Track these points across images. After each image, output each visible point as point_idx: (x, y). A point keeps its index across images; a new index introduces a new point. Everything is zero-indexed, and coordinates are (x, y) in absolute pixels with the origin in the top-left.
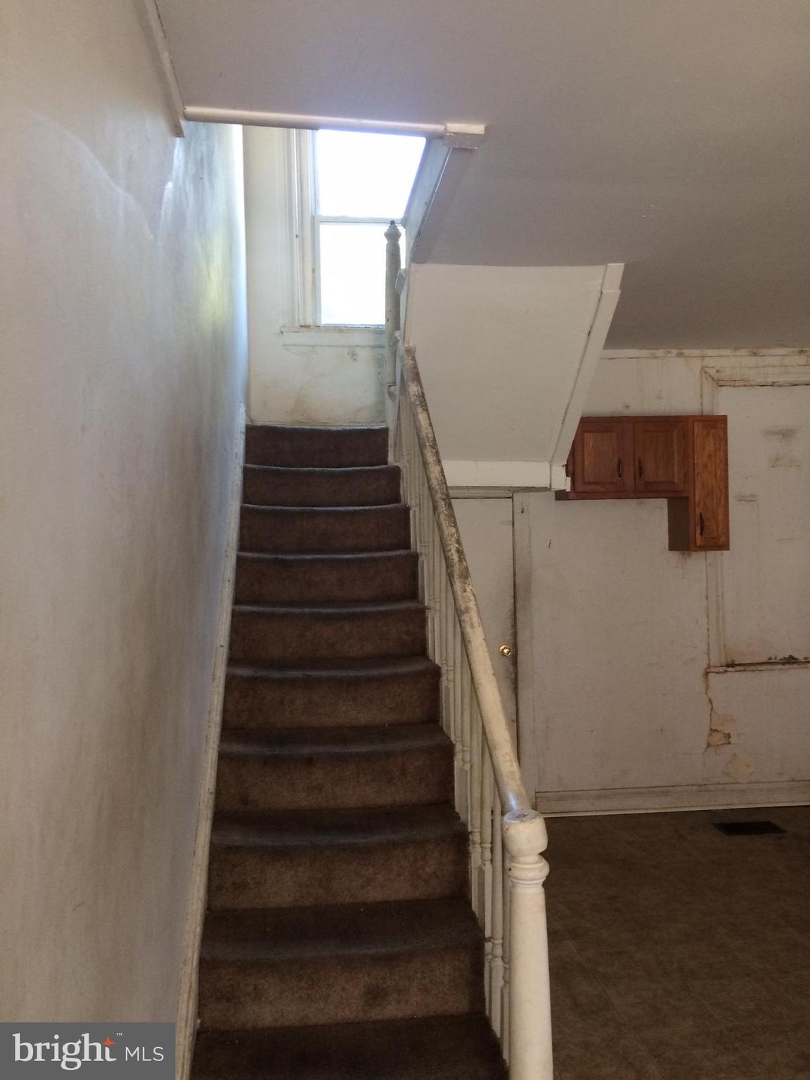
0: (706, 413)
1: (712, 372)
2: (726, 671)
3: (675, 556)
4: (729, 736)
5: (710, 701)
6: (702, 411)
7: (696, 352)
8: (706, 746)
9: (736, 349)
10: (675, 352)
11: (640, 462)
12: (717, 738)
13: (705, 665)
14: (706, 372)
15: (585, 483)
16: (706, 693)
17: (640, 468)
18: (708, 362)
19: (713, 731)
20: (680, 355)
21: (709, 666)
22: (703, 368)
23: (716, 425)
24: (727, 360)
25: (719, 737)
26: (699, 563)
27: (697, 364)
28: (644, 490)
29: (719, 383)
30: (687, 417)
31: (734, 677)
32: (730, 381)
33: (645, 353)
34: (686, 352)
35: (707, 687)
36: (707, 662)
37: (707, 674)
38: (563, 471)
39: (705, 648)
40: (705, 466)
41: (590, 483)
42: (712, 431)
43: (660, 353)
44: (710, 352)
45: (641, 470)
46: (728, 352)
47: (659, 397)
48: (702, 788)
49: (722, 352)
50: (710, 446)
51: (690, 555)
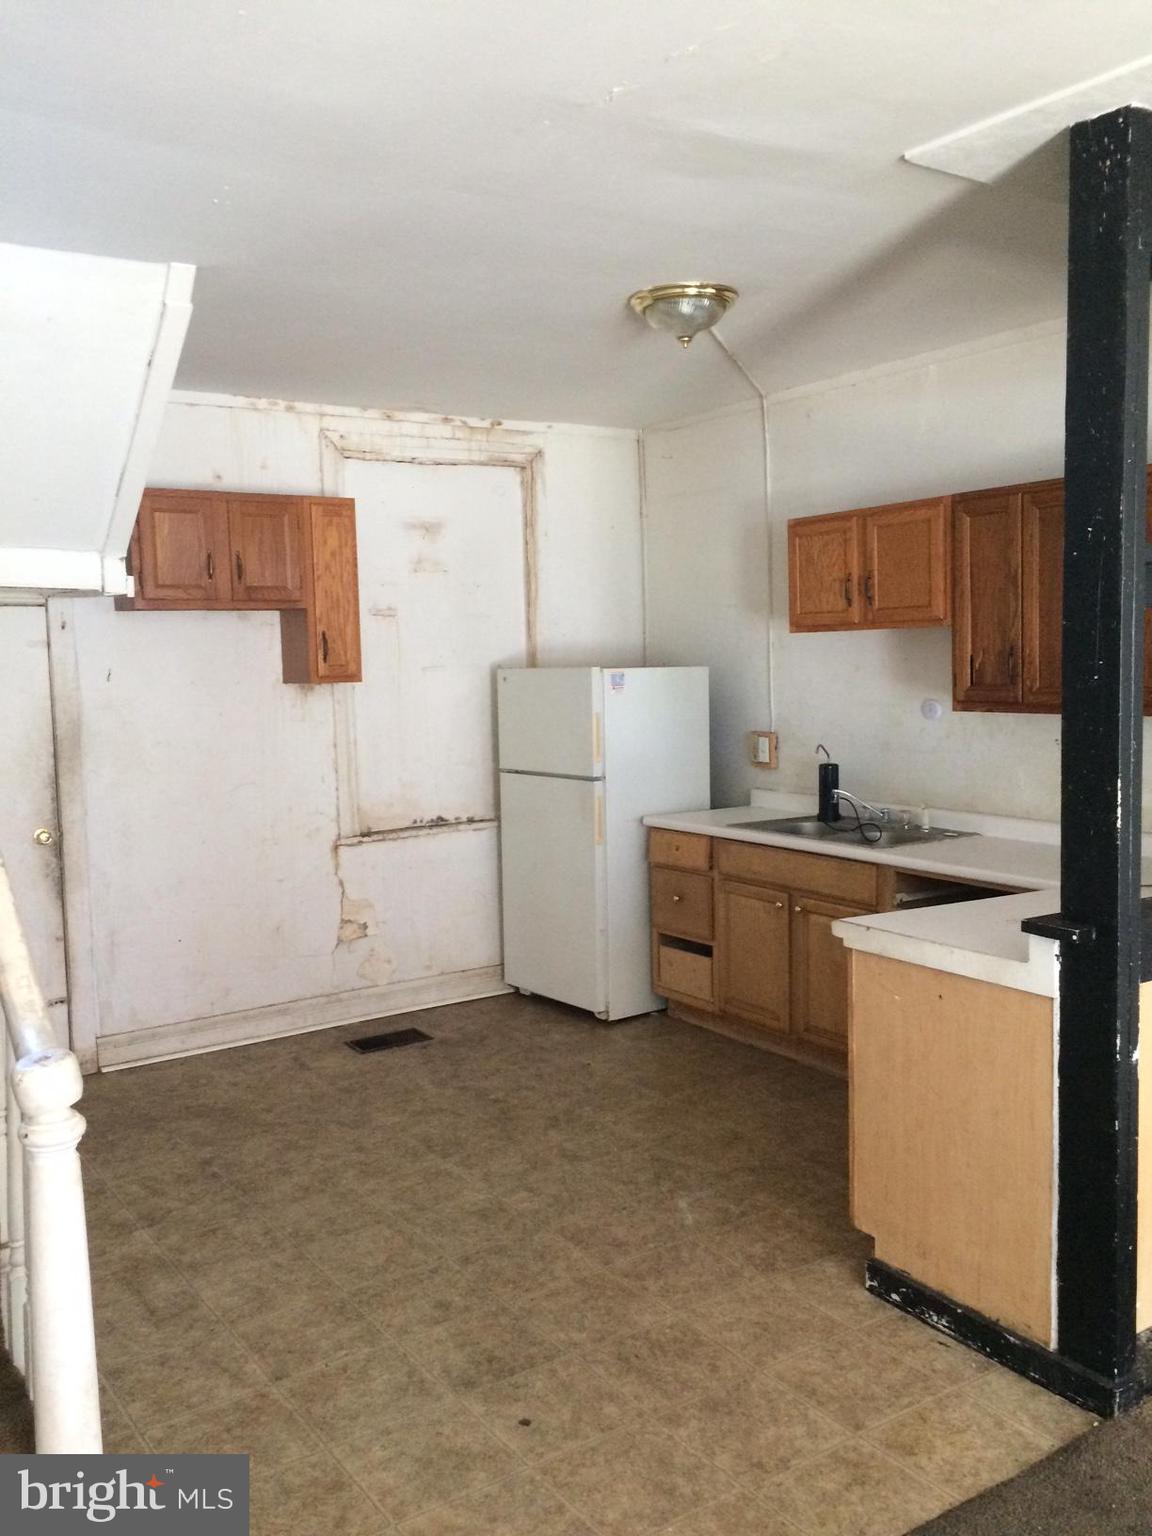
0: (329, 493)
1: (335, 437)
2: (361, 842)
3: (291, 690)
4: (365, 926)
5: (341, 883)
6: (322, 491)
7: (310, 407)
8: (335, 942)
9: (365, 408)
10: (282, 404)
11: (238, 557)
12: (349, 930)
13: (334, 838)
14: (326, 437)
15: (158, 586)
16: (336, 874)
17: (239, 567)
18: (328, 422)
19: (345, 922)
20: (290, 409)
21: (339, 837)
22: (321, 430)
23: (340, 510)
24: (358, 424)
25: (353, 929)
26: (323, 699)
27: (313, 425)
28: (246, 598)
29: (345, 454)
30: (302, 498)
31: (373, 850)
32: (359, 452)
33: (241, 401)
34: (299, 405)
35: (337, 866)
36: (335, 832)
37: (336, 848)
38: (123, 566)
39: (333, 813)
40: (327, 568)
41: (163, 586)
42: (335, 520)
43: (262, 403)
44: (328, 409)
45: (240, 570)
46: (354, 411)
47: (264, 467)
48: (332, 998)
49: (347, 410)
50: (333, 542)
51: (312, 689)
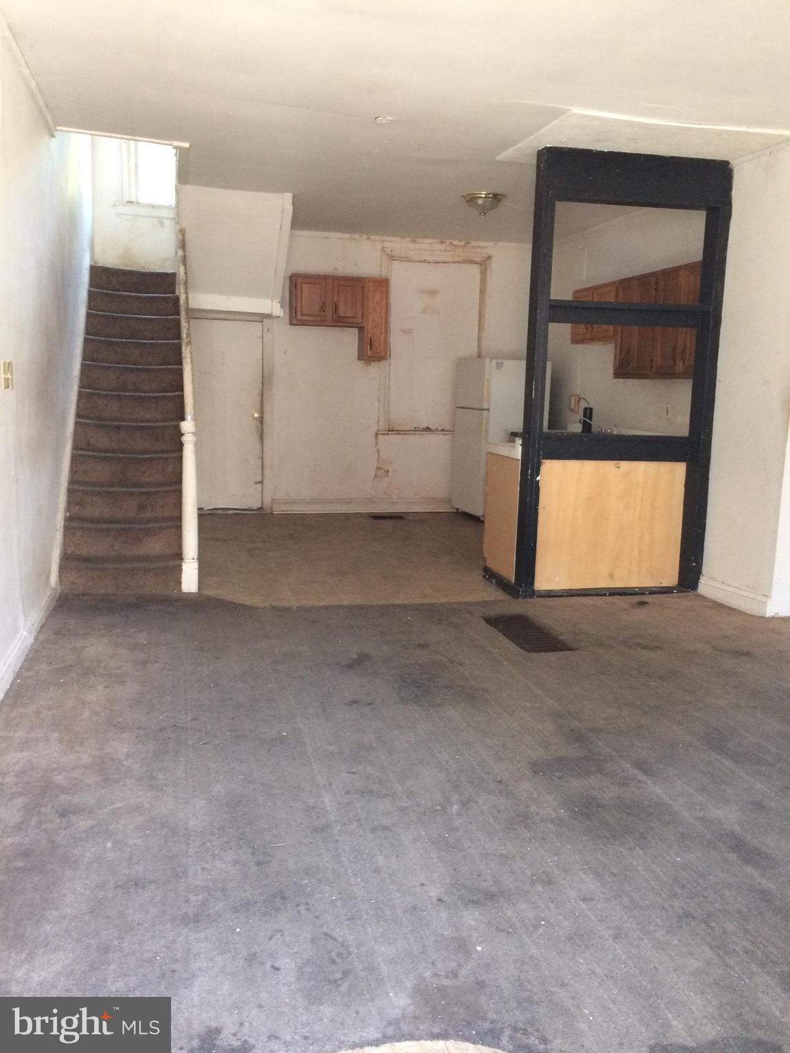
0: (383, 277)
1: (388, 251)
2: (388, 434)
3: (360, 364)
4: (388, 471)
5: (378, 451)
6: (381, 275)
7: (377, 238)
8: (373, 476)
9: (403, 238)
10: (365, 236)
11: (336, 303)
12: (381, 473)
13: (376, 430)
14: (384, 251)
15: (302, 315)
16: (376, 446)
17: (336, 308)
18: (387, 245)
19: (379, 468)
20: (368, 239)
21: (378, 430)
22: (383, 248)
23: (383, 284)
24: (398, 245)
25: (382, 471)
26: (375, 369)
27: (379, 246)
28: (339, 321)
29: (392, 258)
30: (365, 278)
31: (391, 438)
32: (399, 257)
33: (347, 236)
34: (372, 237)
35: (377, 443)
36: (377, 428)
37: (377, 435)
38: (279, 305)
39: (376, 419)
40: (374, 309)
41: (305, 315)
42: (379, 288)
43: (357, 236)
44: (386, 238)
45: (336, 309)
46: (398, 239)
47: (356, 265)
48: (370, 500)
49: (394, 239)
50: (377, 297)
51: (370, 364)
